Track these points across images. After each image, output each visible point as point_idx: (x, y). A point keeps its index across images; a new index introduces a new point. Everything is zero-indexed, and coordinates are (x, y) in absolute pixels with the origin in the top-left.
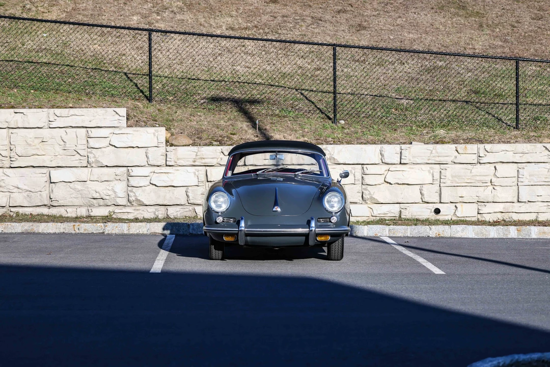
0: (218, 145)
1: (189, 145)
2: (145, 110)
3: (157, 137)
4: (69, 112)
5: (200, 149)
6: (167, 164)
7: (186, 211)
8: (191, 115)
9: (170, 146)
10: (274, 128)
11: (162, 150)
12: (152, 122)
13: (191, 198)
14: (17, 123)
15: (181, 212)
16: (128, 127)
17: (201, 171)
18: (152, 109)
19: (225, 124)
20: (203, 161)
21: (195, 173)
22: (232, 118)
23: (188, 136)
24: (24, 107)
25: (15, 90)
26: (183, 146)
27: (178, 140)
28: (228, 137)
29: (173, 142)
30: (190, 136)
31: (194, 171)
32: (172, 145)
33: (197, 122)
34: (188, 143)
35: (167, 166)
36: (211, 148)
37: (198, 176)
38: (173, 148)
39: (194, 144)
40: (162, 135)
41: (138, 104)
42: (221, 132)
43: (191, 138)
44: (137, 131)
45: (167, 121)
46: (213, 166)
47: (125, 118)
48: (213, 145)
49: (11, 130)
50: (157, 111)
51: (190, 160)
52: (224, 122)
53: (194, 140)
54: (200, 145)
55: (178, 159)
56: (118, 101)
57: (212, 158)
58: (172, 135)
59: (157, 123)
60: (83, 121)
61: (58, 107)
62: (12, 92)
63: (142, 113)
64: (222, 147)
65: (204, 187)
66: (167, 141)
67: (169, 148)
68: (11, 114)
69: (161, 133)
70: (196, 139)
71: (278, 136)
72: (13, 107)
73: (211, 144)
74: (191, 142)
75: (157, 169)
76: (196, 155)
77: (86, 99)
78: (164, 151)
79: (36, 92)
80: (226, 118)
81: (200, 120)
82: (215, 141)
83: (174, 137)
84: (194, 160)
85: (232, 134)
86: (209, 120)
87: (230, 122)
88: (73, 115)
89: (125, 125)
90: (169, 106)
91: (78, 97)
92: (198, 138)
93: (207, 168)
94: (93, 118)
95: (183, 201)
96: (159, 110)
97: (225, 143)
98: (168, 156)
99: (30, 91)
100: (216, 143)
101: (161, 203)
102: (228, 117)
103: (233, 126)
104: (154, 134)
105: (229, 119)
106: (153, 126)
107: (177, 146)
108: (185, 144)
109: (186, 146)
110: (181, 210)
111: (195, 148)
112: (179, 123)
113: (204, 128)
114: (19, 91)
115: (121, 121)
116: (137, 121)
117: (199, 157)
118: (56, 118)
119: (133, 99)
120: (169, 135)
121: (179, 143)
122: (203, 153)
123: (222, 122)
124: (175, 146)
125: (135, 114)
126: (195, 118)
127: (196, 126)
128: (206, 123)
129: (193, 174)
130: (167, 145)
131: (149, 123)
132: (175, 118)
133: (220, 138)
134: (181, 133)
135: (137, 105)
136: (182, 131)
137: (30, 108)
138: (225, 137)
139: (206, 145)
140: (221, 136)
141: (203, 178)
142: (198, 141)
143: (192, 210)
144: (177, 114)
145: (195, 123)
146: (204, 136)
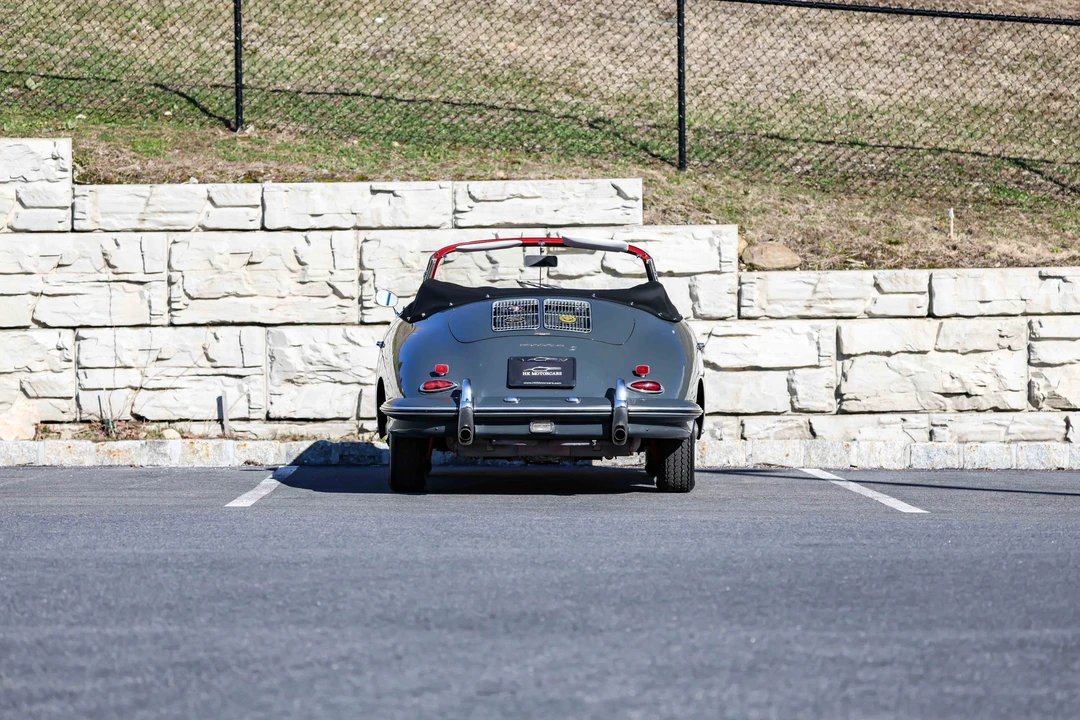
0: (865, 269)
1: (794, 269)
2: (673, 186)
3: (719, 248)
4: (504, 188)
5: (823, 276)
6: (744, 312)
7: (791, 428)
8: (783, 200)
9: (749, 270)
10: (989, 228)
11: (730, 281)
12: (699, 211)
13: (800, 395)
14: (379, 216)
15: (775, 430)
16: (645, 224)
17: (825, 329)
18: (688, 185)
19: (868, 219)
20: (831, 306)
21: (810, 336)
22: (881, 205)
23: (787, 244)
24: (388, 178)
25: (355, 142)
26: (779, 269)
27: (767, 256)
28: (883, 250)
29: (756, 261)
30: (793, 245)
31: (809, 330)
32: (752, 268)
33: (802, 217)
34: (789, 264)
35: (740, 317)
36: (847, 273)
37: (818, 343)
38: (756, 274)
39: (804, 266)
40: (730, 243)
41: (654, 172)
42: (864, 240)
43: (796, 251)
44: (670, 233)
45: (730, 212)
46: (855, 318)
47: (640, 202)
48: (851, 268)
49: (363, 234)
50: (702, 190)
51: (797, 303)
52: (866, 214)
53: (804, 256)
54: (819, 268)
55: (769, 302)
56: (605, 166)
57: (853, 299)
58: (751, 243)
59: (710, 215)
60: (539, 210)
61: (471, 178)
62: (345, 145)
63: (669, 193)
64: (875, 272)
65: (833, 369)
66: (741, 259)
67: (746, 276)
68: (363, 195)
69: (729, 239)
70: (809, 255)
71: (1006, 247)
72: (363, 179)
73: (845, 265)
74: (798, 260)
75: (718, 327)
76: (815, 292)
77: (529, 162)
78: (736, 282)
79: (405, 146)
80: (868, 207)
81: (808, 212)
82: (856, 258)
83: (756, 249)
84: (807, 304)
85: (890, 243)
86: (828, 211)
87: (881, 216)
88: (514, 196)
89: (640, 221)
90: (728, 178)
91: (508, 158)
92: (812, 252)
93: (841, 322)
94: (562, 203)
95: (782, 402)
96: (705, 187)
97: (880, 264)
98: (745, 295)
99: (389, 144)
100: (858, 263)
101: (728, 409)
102: (873, 203)
103: (889, 224)
104: (711, 241)
105: (875, 209)
106: (705, 223)
107: (763, 269)
108: (783, 266)
109: (785, 269)
110: (778, 424)
111: (811, 276)
112: (760, 217)
113: (821, 230)
114: (363, 145)
115: (629, 211)
116: (664, 211)
117: (819, 296)
118: (472, 203)
119: (639, 162)
120: (744, 244)
121: (769, 262)
122: (831, 285)
123: (860, 216)
124: (759, 270)
125: (657, 196)
126: (794, 207)
127: (802, 225)
128: (823, 218)
129: (805, 337)
130: (741, 269)
131: (692, 215)
132: (747, 207)
133: (866, 252)
134: (771, 240)
135: (652, 175)
136: (770, 236)
137: (402, 180)
138: (875, 249)
139: (833, 267)
140: (867, 247)
141: (830, 348)
142: (814, 258)
143: (804, 426)
144: (750, 196)
145: (796, 217)
146: (828, 247)
